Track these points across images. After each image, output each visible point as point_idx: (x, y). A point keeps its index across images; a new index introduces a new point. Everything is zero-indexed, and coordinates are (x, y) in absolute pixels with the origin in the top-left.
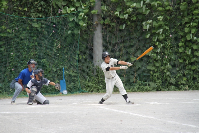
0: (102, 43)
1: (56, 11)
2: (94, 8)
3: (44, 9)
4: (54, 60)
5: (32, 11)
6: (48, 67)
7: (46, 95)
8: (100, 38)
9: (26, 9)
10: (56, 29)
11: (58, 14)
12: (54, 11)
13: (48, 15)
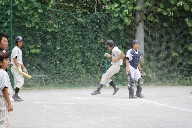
0: (144, 38)
1: (100, 7)
2: (137, 5)
3: (89, 5)
4: (97, 54)
5: (78, 7)
6: (91, 60)
7: (90, 87)
8: (142, 33)
9: (72, 5)
10: (100, 24)
11: (102, 10)
12: (98, 7)
13: (92, 11)
